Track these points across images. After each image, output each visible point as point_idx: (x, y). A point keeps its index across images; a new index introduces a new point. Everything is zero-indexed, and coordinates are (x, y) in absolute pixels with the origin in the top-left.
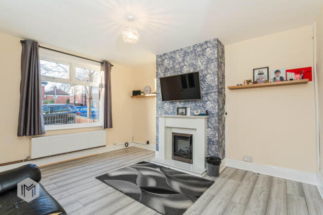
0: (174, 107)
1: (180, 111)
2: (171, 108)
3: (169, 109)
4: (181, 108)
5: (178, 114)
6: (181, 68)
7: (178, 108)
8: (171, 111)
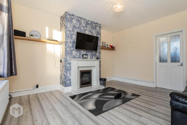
0: (80, 54)
1: (84, 56)
2: (78, 54)
3: (77, 55)
4: (85, 55)
5: (83, 58)
6: (85, 30)
7: (83, 55)
8: (78, 56)
